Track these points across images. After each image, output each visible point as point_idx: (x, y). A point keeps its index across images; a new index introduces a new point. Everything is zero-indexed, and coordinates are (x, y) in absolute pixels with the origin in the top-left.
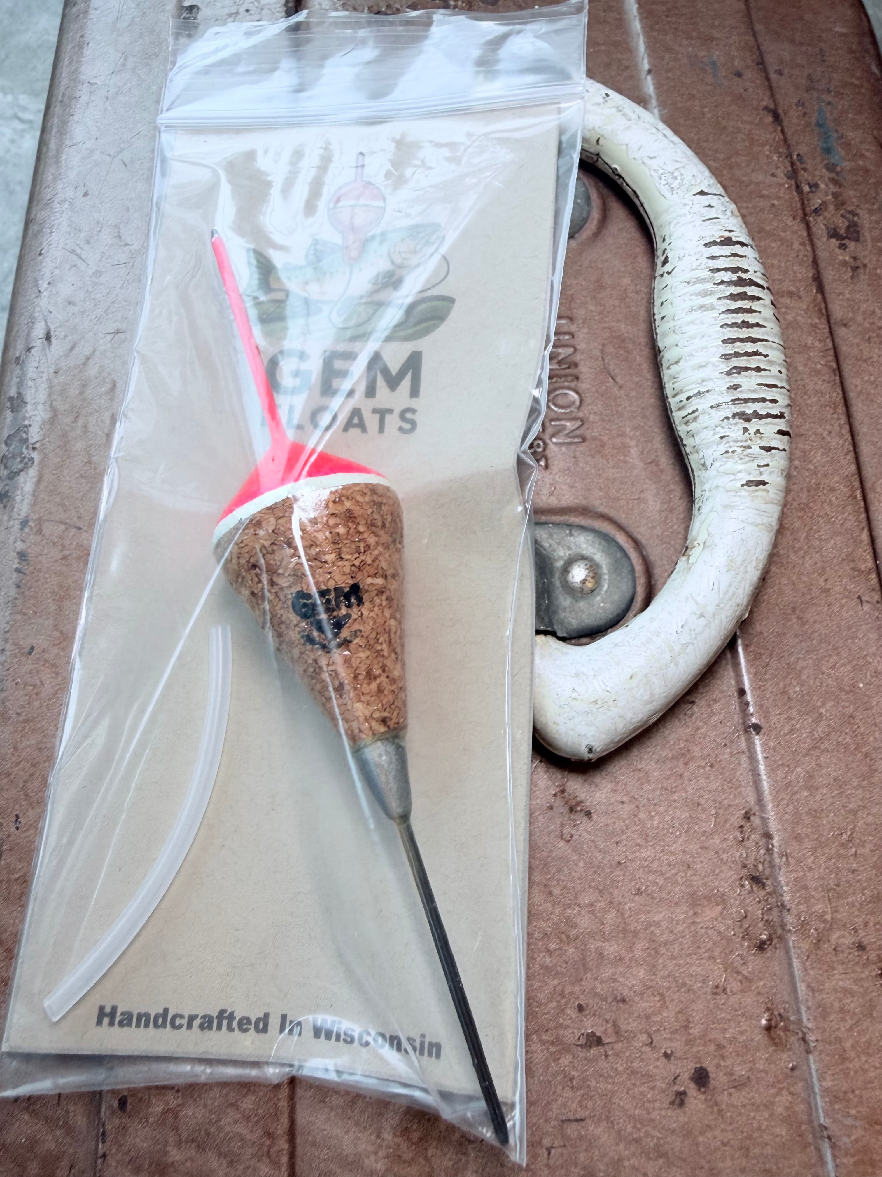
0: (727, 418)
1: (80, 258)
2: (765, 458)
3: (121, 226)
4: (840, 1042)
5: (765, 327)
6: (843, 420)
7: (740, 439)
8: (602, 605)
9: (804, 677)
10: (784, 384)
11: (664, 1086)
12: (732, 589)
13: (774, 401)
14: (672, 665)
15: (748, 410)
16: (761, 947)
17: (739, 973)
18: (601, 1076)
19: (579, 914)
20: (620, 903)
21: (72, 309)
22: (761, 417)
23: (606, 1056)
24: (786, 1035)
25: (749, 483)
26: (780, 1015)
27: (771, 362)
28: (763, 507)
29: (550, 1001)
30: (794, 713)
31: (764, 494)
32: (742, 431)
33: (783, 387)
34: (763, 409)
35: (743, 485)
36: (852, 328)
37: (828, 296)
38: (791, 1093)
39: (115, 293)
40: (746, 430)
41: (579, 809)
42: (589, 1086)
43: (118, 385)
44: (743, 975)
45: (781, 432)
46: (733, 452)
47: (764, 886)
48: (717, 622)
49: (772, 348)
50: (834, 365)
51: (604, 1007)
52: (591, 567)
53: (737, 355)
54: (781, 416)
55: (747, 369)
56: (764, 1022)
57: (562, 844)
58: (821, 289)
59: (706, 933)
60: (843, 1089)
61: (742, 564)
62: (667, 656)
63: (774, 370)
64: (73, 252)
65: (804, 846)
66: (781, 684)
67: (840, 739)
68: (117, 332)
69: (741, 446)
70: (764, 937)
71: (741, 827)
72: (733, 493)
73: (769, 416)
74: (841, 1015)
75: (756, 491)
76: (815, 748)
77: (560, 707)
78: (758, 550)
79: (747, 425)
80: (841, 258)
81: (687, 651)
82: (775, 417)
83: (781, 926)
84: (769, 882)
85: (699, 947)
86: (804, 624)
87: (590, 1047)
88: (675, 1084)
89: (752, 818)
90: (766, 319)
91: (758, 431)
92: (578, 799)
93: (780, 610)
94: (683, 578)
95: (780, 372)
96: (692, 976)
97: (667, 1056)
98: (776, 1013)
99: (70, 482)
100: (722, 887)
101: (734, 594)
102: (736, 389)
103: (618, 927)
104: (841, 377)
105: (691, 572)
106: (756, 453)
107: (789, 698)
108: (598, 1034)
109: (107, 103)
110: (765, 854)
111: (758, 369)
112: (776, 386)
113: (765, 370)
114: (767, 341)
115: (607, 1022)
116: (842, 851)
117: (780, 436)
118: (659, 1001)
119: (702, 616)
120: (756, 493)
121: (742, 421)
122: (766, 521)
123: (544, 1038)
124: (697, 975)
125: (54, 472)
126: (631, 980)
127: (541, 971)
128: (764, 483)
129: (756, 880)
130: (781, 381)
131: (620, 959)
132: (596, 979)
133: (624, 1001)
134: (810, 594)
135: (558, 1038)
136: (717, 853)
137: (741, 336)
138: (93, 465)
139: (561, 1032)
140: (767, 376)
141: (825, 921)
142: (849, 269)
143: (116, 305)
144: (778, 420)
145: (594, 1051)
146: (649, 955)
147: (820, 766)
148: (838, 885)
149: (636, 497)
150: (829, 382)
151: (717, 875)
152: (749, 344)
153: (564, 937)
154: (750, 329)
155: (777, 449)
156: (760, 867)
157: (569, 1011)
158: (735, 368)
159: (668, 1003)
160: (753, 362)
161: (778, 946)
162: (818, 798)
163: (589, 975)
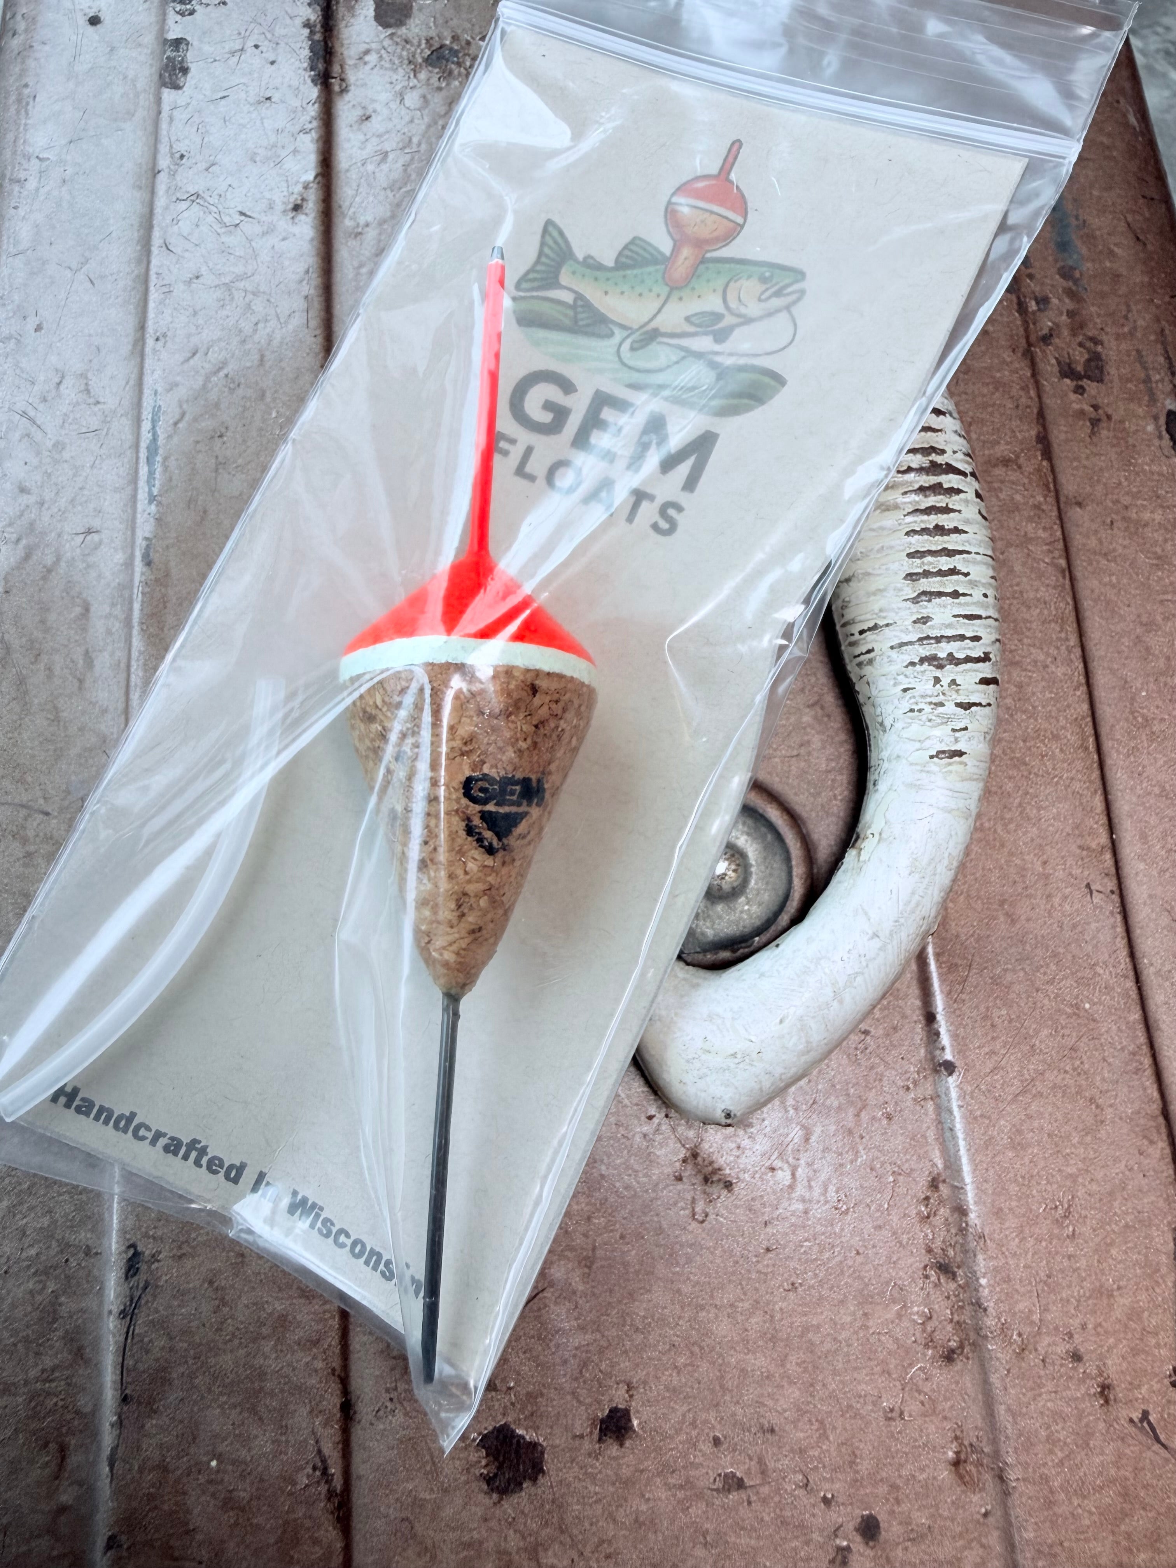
0: (913, 664)
1: (34, 423)
2: (963, 718)
3: (90, 375)
4: (1047, 1481)
5: (966, 532)
6: (1073, 640)
7: (930, 693)
8: (746, 908)
9: (1012, 996)
10: (991, 612)
11: (821, 1539)
12: (916, 897)
13: (977, 639)
14: (835, 1004)
15: (943, 650)
16: (949, 1357)
17: (919, 1392)
18: (742, 1528)
19: (717, 1317)
20: (768, 1303)
21: (25, 499)
22: (958, 662)
23: (749, 1503)
24: (978, 1471)
25: (939, 754)
26: (971, 1445)
27: (974, 584)
28: (959, 786)
29: (678, 1432)
30: (998, 1045)
31: (960, 768)
32: (932, 682)
33: (990, 617)
34: (960, 650)
35: (932, 757)
36: (1089, 508)
37: (1057, 462)
38: (983, 1546)
39: (84, 474)
40: (937, 680)
41: (715, 1178)
42: (727, 1542)
43: (92, 609)
44: (926, 1394)
45: (985, 681)
46: (920, 711)
47: (954, 1276)
48: (895, 943)
49: (975, 562)
50: (1063, 562)
51: (746, 1439)
52: (733, 856)
53: (926, 574)
54: (986, 658)
55: (940, 594)
56: (951, 1454)
57: (694, 1225)
58: (1048, 453)
59: (879, 1340)
60: (1049, 1541)
61: (929, 864)
62: (829, 991)
63: (977, 594)
64: (24, 414)
65: (1007, 1225)
66: (982, 1009)
67: (1058, 1080)
68: (89, 532)
69: (931, 703)
70: (953, 1344)
71: (927, 1198)
72: (919, 768)
73: (968, 659)
74: (1048, 1446)
75: (950, 764)
76: (1024, 1092)
77: (688, 1061)
78: (951, 844)
79: (938, 673)
80: (1076, 406)
81: (855, 984)
82: (978, 660)
83: (976, 1329)
84: (960, 1272)
85: (869, 1359)
86: (1013, 922)
87: (729, 1491)
88: (836, 1536)
89: (941, 1186)
90: (967, 522)
91: (953, 682)
92: (716, 1166)
93: (983, 904)
94: (851, 881)
95: (985, 596)
96: (860, 1397)
97: (826, 1501)
98: (966, 1443)
99: (32, 748)
100: (900, 1278)
101: (918, 905)
102: (924, 623)
103: (765, 1334)
104: (1072, 580)
105: (862, 874)
106: (949, 712)
107: (993, 1026)
108: (739, 1474)
109: (64, 189)
110: (956, 1235)
111: (955, 594)
112: (979, 617)
113: (964, 595)
114: (968, 553)
115: (751, 1459)
116: (1056, 1231)
117: (983, 687)
118: (817, 1430)
119: (876, 935)
120: (950, 768)
121: (931, 668)
122: (961, 804)
123: (670, 1480)
124: (865, 1396)
125: (10, 735)
126: (782, 1402)
127: (667, 1394)
128: (960, 754)
129: (945, 1269)
130: (986, 607)
131: (767, 1377)
132: (738, 1403)
133: (772, 1431)
134: (1024, 882)
135: (688, 1481)
136: (894, 1233)
137: (934, 548)
138: (62, 723)
139: (692, 1473)
140: (967, 604)
141: (1032, 1323)
142: (1088, 424)
143: (86, 492)
144: (981, 665)
145: (734, 1496)
146: (805, 1370)
147: (1029, 1117)
148: (1049, 1276)
149: (795, 753)
150: (1055, 588)
151: (894, 1263)
152: (944, 559)
153: (696, 1349)
154: (946, 538)
155: (980, 704)
156: (951, 1253)
157: (701, 1446)
158: (924, 593)
159: (829, 1432)
160: (949, 584)
161: (970, 1355)
162: (1027, 1160)
163: (727, 1398)
